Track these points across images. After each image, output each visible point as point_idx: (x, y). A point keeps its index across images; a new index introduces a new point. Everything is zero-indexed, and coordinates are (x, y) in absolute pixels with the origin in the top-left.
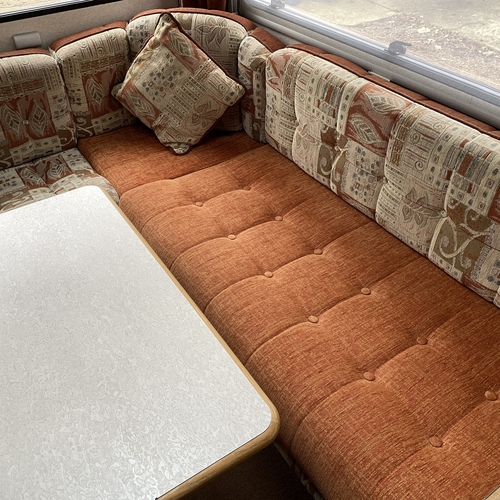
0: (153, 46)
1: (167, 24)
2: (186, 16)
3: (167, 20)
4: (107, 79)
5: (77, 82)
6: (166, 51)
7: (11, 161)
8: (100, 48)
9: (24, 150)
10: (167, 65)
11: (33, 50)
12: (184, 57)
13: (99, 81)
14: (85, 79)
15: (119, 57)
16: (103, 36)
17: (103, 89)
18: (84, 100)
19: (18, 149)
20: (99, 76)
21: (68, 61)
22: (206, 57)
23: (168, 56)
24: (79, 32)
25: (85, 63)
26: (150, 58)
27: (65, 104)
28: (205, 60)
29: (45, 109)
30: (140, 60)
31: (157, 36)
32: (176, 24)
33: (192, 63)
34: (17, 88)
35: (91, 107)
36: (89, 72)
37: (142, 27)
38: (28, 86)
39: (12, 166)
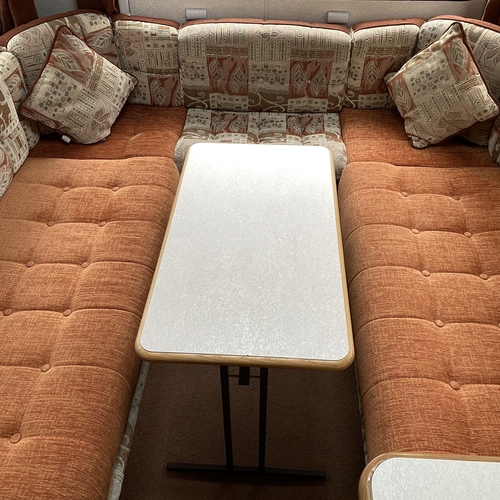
0: (434, 50)
1: (454, 33)
2: (478, 29)
3: (456, 30)
4: (385, 66)
5: (360, 61)
6: (443, 56)
7: (286, 108)
8: (389, 38)
9: (298, 102)
10: (438, 69)
11: (338, 27)
12: (455, 66)
13: (378, 65)
14: (368, 60)
15: (403, 50)
16: (397, 29)
17: (378, 73)
18: (359, 77)
19: (295, 100)
20: (380, 61)
21: (360, 42)
22: (477, 71)
23: (442, 61)
24: (381, 21)
25: (373, 47)
26: (427, 58)
27: (343, 76)
28: (474, 73)
29: (326, 76)
30: (419, 58)
31: (441, 41)
32: (463, 35)
33: (460, 74)
34: (312, 53)
35: (363, 85)
36: (373, 56)
37: (434, 29)
38: (321, 54)
39: (286, 112)
